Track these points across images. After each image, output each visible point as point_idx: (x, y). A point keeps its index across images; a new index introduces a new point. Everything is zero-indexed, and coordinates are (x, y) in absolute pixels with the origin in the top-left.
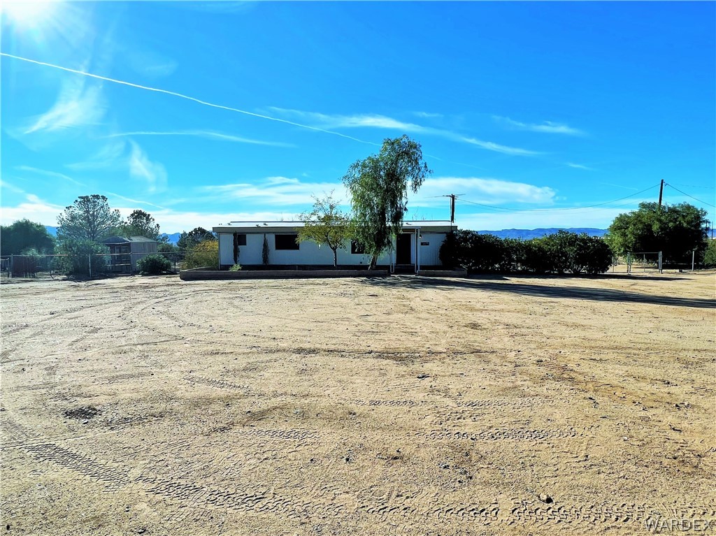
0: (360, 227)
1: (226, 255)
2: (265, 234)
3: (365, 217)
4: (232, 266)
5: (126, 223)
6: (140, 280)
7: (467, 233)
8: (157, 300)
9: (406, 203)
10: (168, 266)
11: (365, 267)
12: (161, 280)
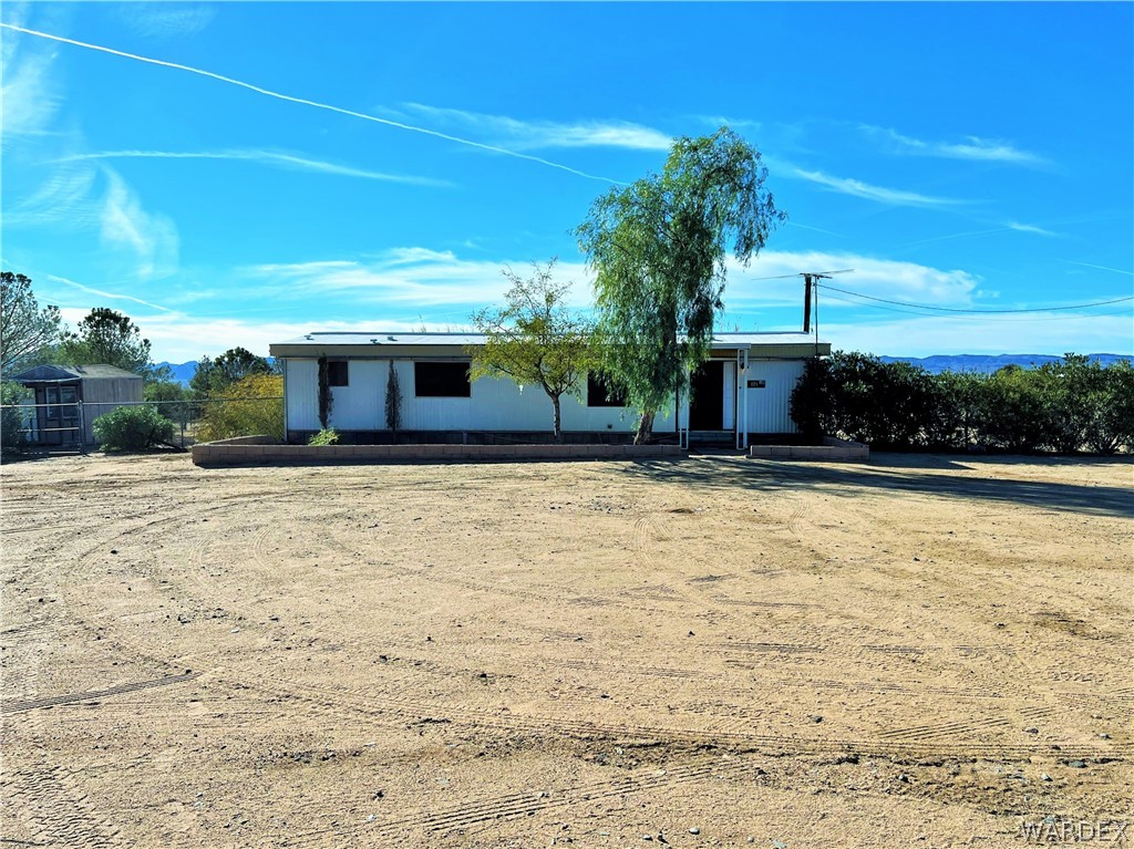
0: (616, 346)
1: (301, 408)
2: (392, 359)
3: (627, 322)
4: (316, 433)
5: (75, 336)
6: (99, 466)
7: (853, 358)
8: (128, 524)
9: (721, 289)
10: (168, 432)
11: (625, 437)
12: (149, 465)
